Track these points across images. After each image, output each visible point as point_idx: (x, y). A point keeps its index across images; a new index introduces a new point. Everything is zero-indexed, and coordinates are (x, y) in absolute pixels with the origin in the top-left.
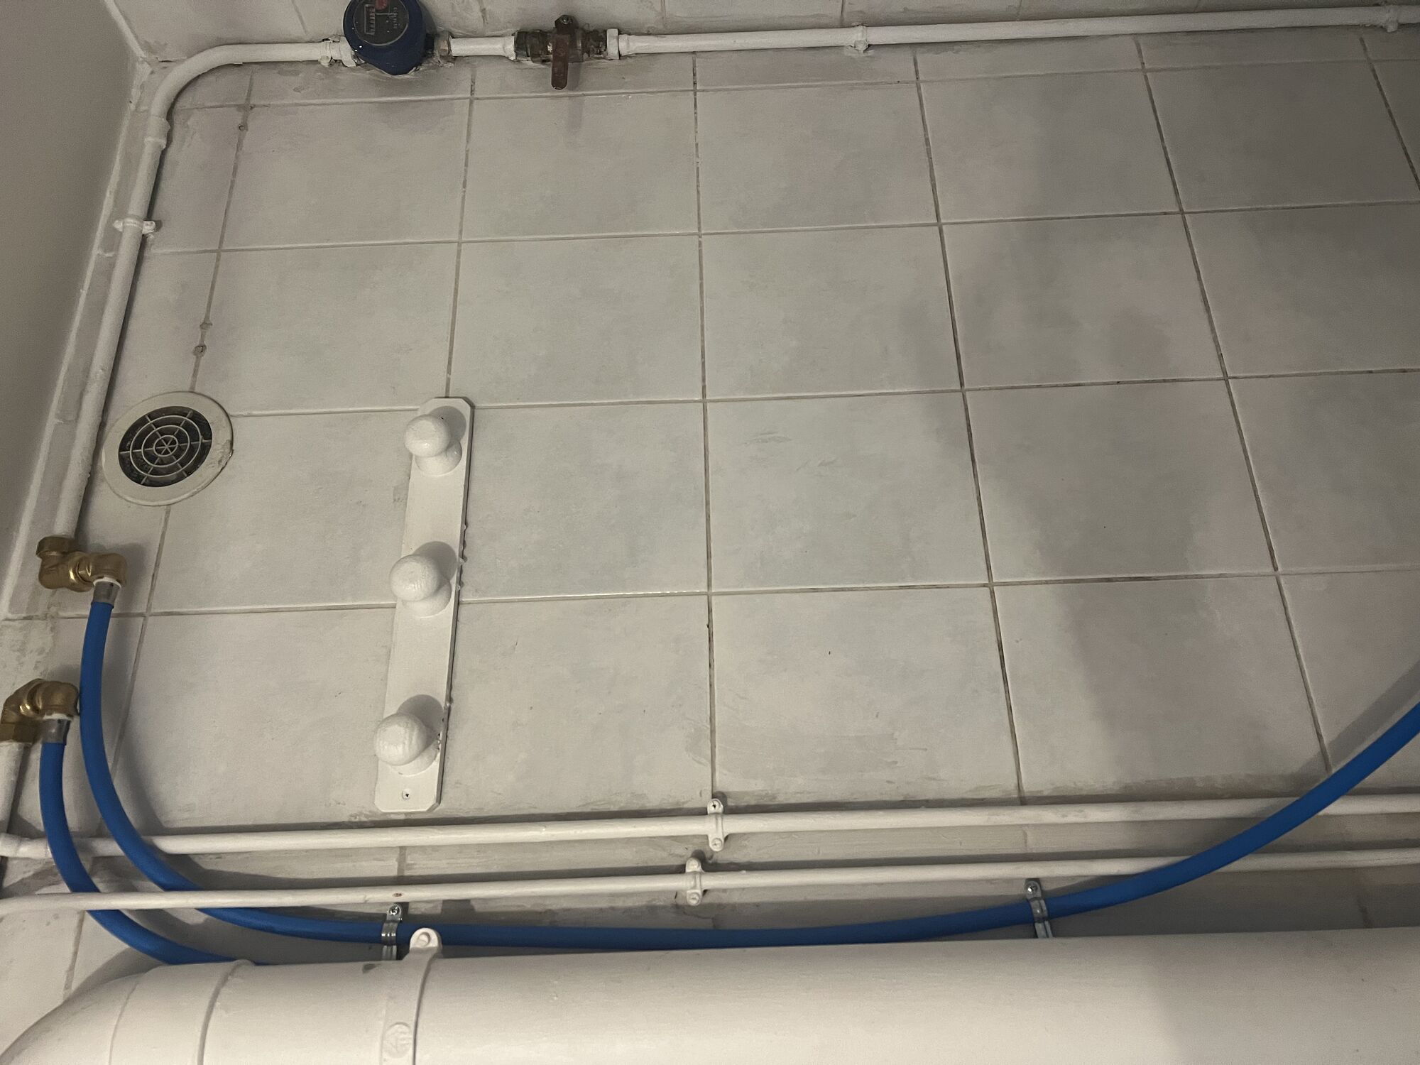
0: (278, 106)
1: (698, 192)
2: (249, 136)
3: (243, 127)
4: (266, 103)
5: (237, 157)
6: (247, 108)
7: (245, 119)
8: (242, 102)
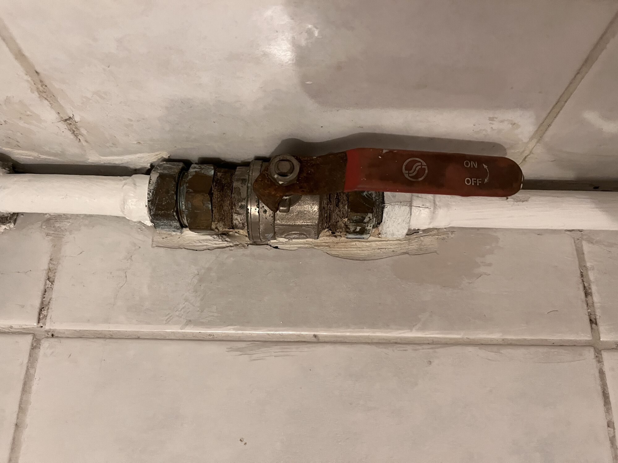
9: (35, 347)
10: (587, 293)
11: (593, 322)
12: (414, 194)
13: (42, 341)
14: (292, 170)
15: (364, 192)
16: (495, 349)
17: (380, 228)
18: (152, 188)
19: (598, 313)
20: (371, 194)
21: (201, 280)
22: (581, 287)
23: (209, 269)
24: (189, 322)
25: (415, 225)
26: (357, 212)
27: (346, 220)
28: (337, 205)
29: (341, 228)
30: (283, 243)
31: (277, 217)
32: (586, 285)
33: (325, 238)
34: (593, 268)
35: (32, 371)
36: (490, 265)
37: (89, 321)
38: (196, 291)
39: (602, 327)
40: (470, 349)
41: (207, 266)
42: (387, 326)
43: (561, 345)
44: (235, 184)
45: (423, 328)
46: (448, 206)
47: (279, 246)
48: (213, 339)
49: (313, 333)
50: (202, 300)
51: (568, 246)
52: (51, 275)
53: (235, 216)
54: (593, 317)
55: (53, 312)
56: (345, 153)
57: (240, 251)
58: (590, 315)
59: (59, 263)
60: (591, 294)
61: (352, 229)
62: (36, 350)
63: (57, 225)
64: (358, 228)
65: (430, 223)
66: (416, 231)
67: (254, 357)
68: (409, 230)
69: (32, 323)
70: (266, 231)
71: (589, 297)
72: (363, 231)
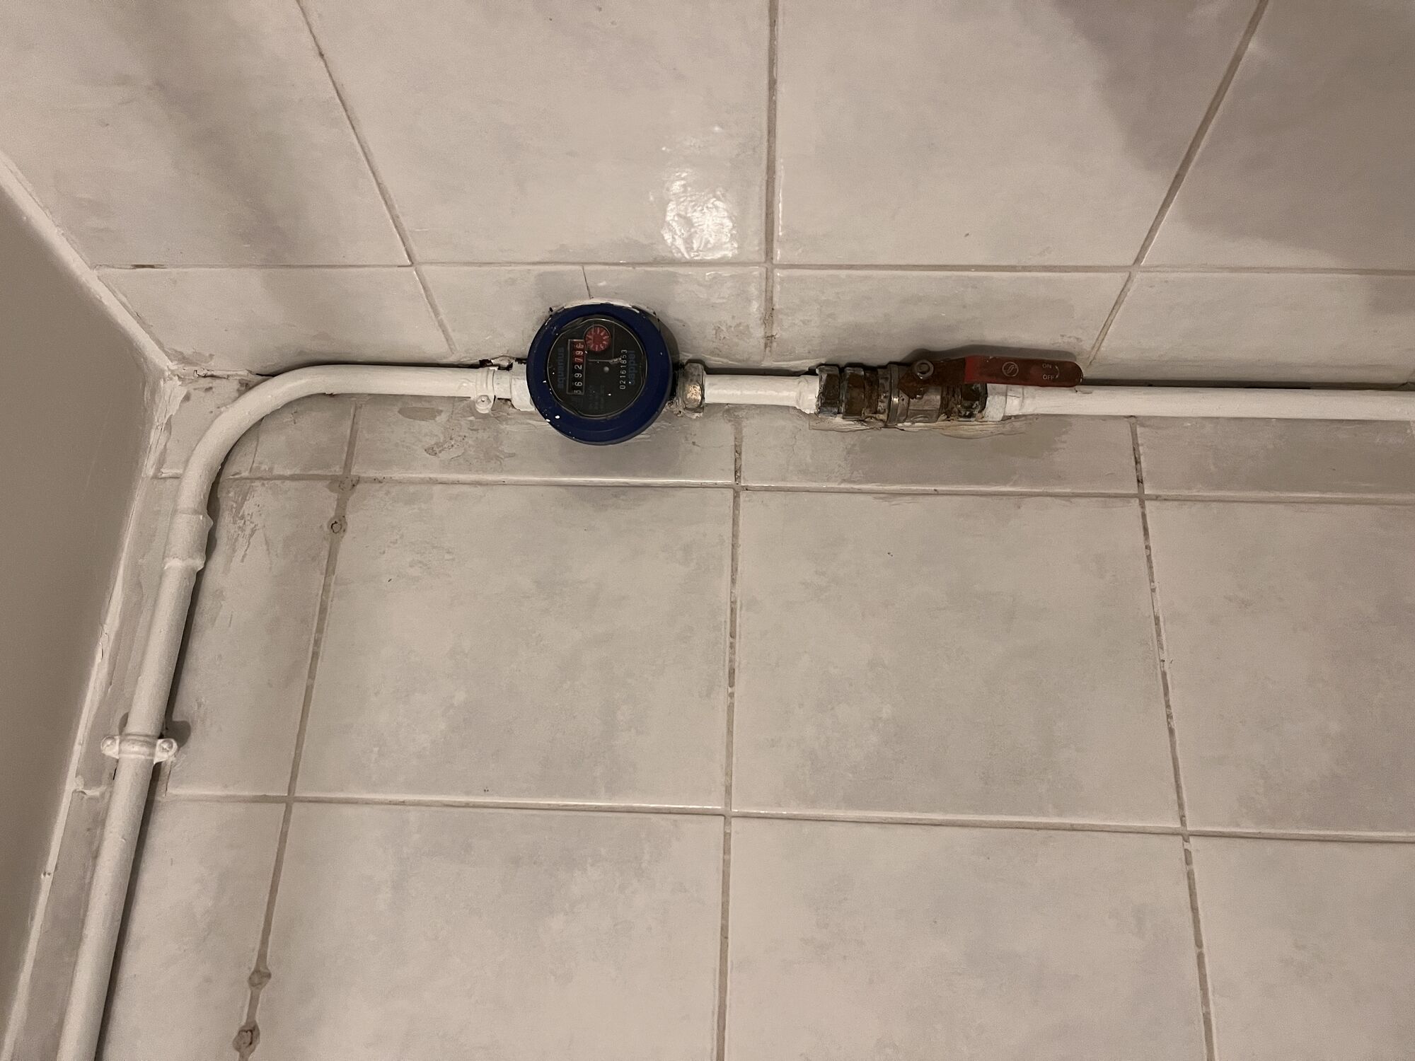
0: (400, 482)
1: (1171, 731)
2: (348, 543)
3: (337, 525)
4: (379, 475)
5: (326, 588)
6: (345, 485)
7: (342, 506)
8: (337, 470)
9: (736, 496)
10: (1137, 462)
11: (1140, 481)
12: (1010, 386)
13: (741, 493)
14: (929, 370)
15: (972, 386)
16: (1067, 498)
17: (984, 412)
18: (823, 384)
19: (1144, 475)
20: (978, 388)
21: (848, 453)
22: (1133, 457)
23: (854, 445)
24: (844, 481)
25: (1008, 413)
26: (968, 400)
27: (959, 406)
28: (953, 396)
29: (955, 413)
30: (907, 427)
31: (911, 404)
32: (1137, 456)
33: (941, 423)
34: (1142, 445)
35: (737, 512)
36: (1065, 442)
37: (772, 480)
38: (846, 460)
39: (1146, 485)
40: (1049, 498)
41: (852, 443)
42: (987, 483)
43: (1116, 496)
44: (881, 381)
45: (1014, 485)
46: (1034, 397)
47: (905, 429)
48: (861, 492)
49: (933, 488)
50: (851, 466)
51: (1125, 429)
52: (738, 449)
53: (880, 404)
54: (1140, 479)
55: (745, 473)
56: (964, 359)
57: (876, 433)
58: (1138, 477)
59: (742, 441)
60: (1140, 463)
61: (963, 413)
62: (737, 499)
63: (736, 414)
64: (968, 413)
65: (1020, 410)
66: (1010, 417)
67: (893, 503)
68: (1004, 416)
69: (731, 481)
70: (901, 414)
71: (1138, 465)
72: (971, 415)
